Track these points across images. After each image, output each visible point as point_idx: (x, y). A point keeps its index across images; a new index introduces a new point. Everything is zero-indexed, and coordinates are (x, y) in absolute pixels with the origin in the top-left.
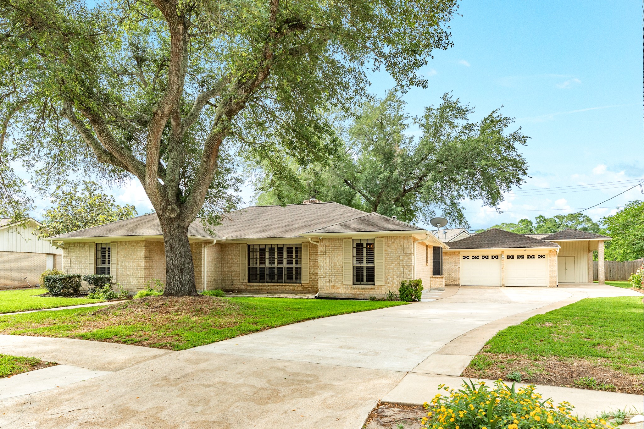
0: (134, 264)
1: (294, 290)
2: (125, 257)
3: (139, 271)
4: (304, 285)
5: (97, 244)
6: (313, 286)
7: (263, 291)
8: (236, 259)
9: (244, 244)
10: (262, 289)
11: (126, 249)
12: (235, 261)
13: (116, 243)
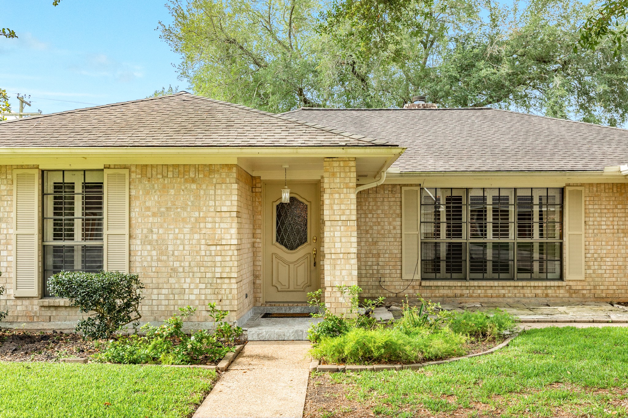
0: (196, 236)
1: (547, 295)
2: (162, 214)
3: (218, 259)
4: (571, 283)
5: (43, 171)
6: (595, 286)
7: (463, 299)
8: (390, 224)
9: (411, 185)
10: (462, 296)
11: (165, 188)
12: (387, 227)
13: (126, 172)
